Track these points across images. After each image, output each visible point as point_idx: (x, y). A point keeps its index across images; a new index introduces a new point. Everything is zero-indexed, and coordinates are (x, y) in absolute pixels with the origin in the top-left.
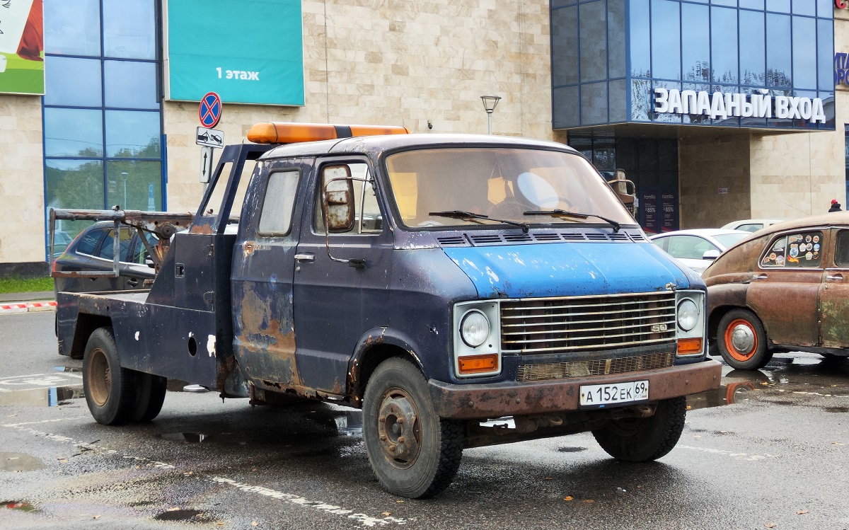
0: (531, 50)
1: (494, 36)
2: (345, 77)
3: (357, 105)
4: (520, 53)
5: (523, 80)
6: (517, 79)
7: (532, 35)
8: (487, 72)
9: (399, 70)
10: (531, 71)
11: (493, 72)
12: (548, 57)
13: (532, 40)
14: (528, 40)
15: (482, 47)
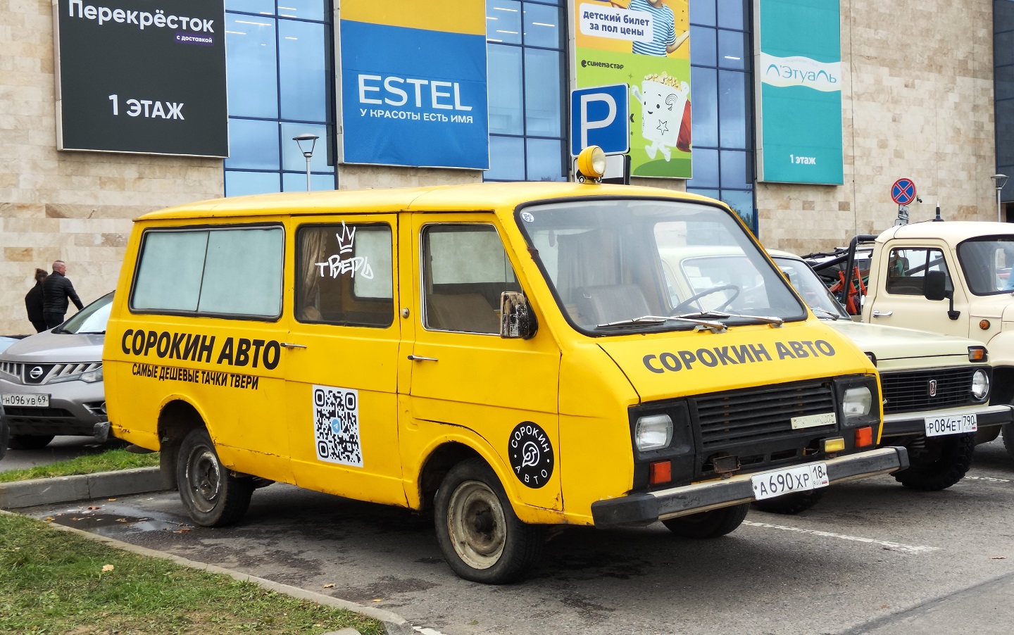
0: (982, 135)
1: (958, 124)
2: (865, 161)
3: (872, 183)
4: (975, 138)
5: (977, 161)
6: (973, 160)
7: (983, 123)
8: (954, 154)
9: (898, 154)
10: (982, 153)
11: (958, 154)
12: (993, 141)
13: (983, 127)
14: (979, 127)
15: (951, 134)
